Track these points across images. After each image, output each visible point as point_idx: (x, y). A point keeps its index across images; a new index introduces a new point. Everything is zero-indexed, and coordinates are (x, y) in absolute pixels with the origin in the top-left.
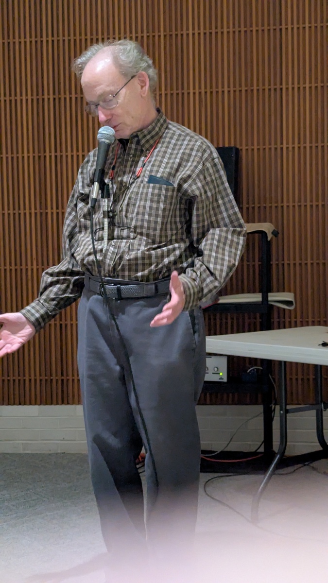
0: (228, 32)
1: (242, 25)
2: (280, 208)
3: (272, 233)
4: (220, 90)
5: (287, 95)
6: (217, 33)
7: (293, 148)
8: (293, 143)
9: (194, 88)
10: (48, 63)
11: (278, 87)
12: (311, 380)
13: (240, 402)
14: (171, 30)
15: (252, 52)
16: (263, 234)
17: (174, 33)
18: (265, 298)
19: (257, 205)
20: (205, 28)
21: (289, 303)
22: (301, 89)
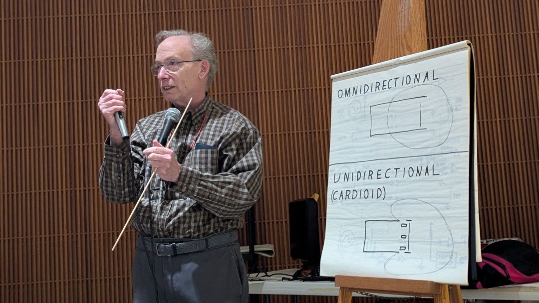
1: (226, 48)
5: (261, 97)
7: (268, 135)
8: (267, 132)
18: (252, 249)
21: (270, 252)
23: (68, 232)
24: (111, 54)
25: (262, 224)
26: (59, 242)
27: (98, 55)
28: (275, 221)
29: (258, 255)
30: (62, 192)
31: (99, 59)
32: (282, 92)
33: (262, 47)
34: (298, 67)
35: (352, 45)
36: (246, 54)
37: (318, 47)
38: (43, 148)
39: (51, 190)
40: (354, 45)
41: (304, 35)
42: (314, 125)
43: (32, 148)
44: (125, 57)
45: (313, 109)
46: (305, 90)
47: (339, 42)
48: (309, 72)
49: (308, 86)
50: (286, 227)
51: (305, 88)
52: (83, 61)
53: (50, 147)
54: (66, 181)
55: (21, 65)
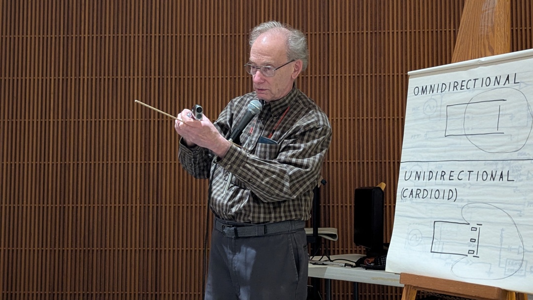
5: (333, 81)
7: (337, 120)
8: (337, 116)
10: (155, 52)
18: (315, 231)
21: (333, 236)
22: (343, 78)
23: (140, 203)
24: (189, 33)
25: (327, 207)
26: (132, 212)
27: (176, 33)
28: (340, 205)
29: (321, 237)
30: (137, 164)
31: (176, 36)
32: (354, 76)
33: (337, 30)
34: (371, 52)
35: (428, 32)
36: (320, 37)
37: (393, 33)
38: (121, 121)
39: (126, 162)
40: (430, 32)
41: (380, 20)
42: (385, 111)
43: (110, 120)
44: (201, 36)
45: (385, 95)
46: (378, 77)
47: (415, 28)
48: (382, 58)
49: (380, 72)
50: (351, 211)
51: (378, 74)
52: (161, 38)
53: (127, 120)
54: (141, 154)
55: (103, 40)
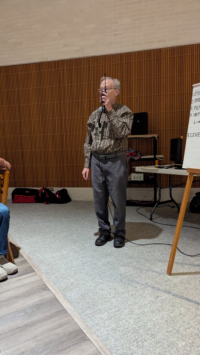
0: (145, 79)
1: (149, 76)
2: (159, 130)
3: (157, 137)
4: (142, 96)
5: (162, 97)
6: (141, 79)
7: (164, 112)
8: (164, 111)
9: (134, 96)
11: (159, 94)
12: (168, 181)
13: (147, 187)
14: (127, 79)
15: (151, 84)
16: (154, 138)
17: (128, 80)
18: (155, 156)
19: (153, 130)
20: (138, 78)
21: (162, 158)
22: (166, 95)
28: (165, 146)
29: (157, 159)
32: (171, 94)
33: (164, 75)
36: (157, 79)
37: (188, 74)
41: (182, 69)
47: (197, 72)
51: (181, 92)
52: (94, 84)
55: (73, 86)
